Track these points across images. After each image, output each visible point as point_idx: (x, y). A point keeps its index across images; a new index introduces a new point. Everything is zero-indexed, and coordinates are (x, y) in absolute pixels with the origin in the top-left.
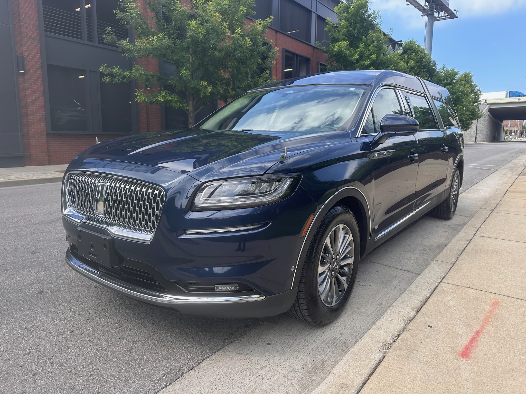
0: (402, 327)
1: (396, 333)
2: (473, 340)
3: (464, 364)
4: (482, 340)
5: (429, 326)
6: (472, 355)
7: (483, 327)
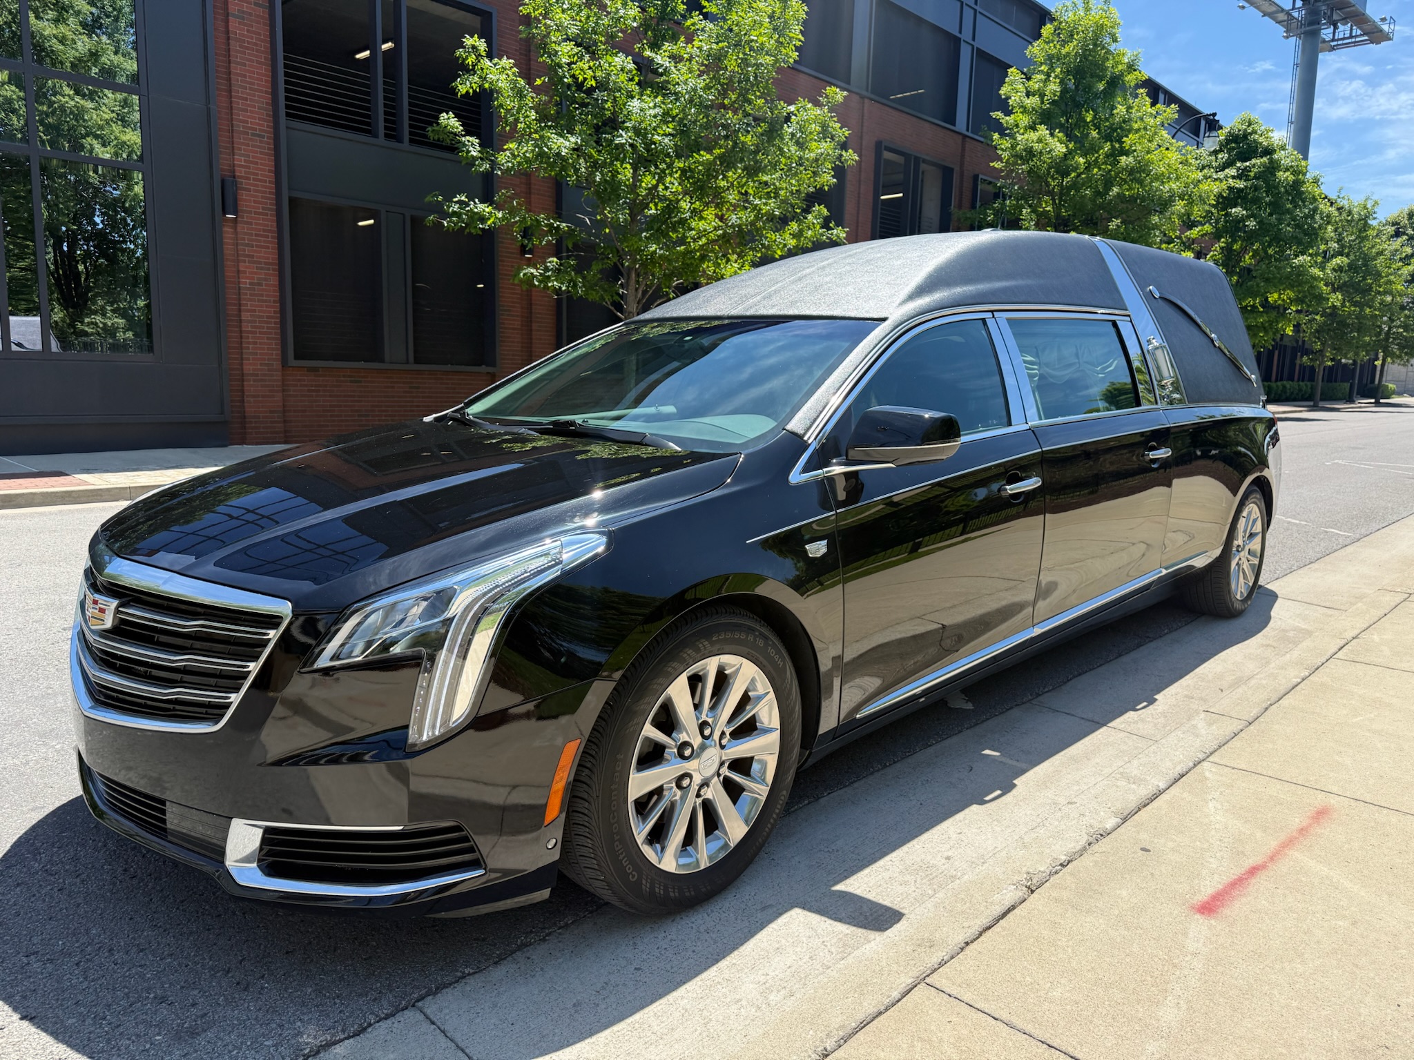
0: (1078, 848)
1: (1063, 858)
2: (1237, 884)
3: (1200, 926)
4: (1260, 883)
5: (1143, 849)
6: (1226, 911)
7: (1272, 858)
